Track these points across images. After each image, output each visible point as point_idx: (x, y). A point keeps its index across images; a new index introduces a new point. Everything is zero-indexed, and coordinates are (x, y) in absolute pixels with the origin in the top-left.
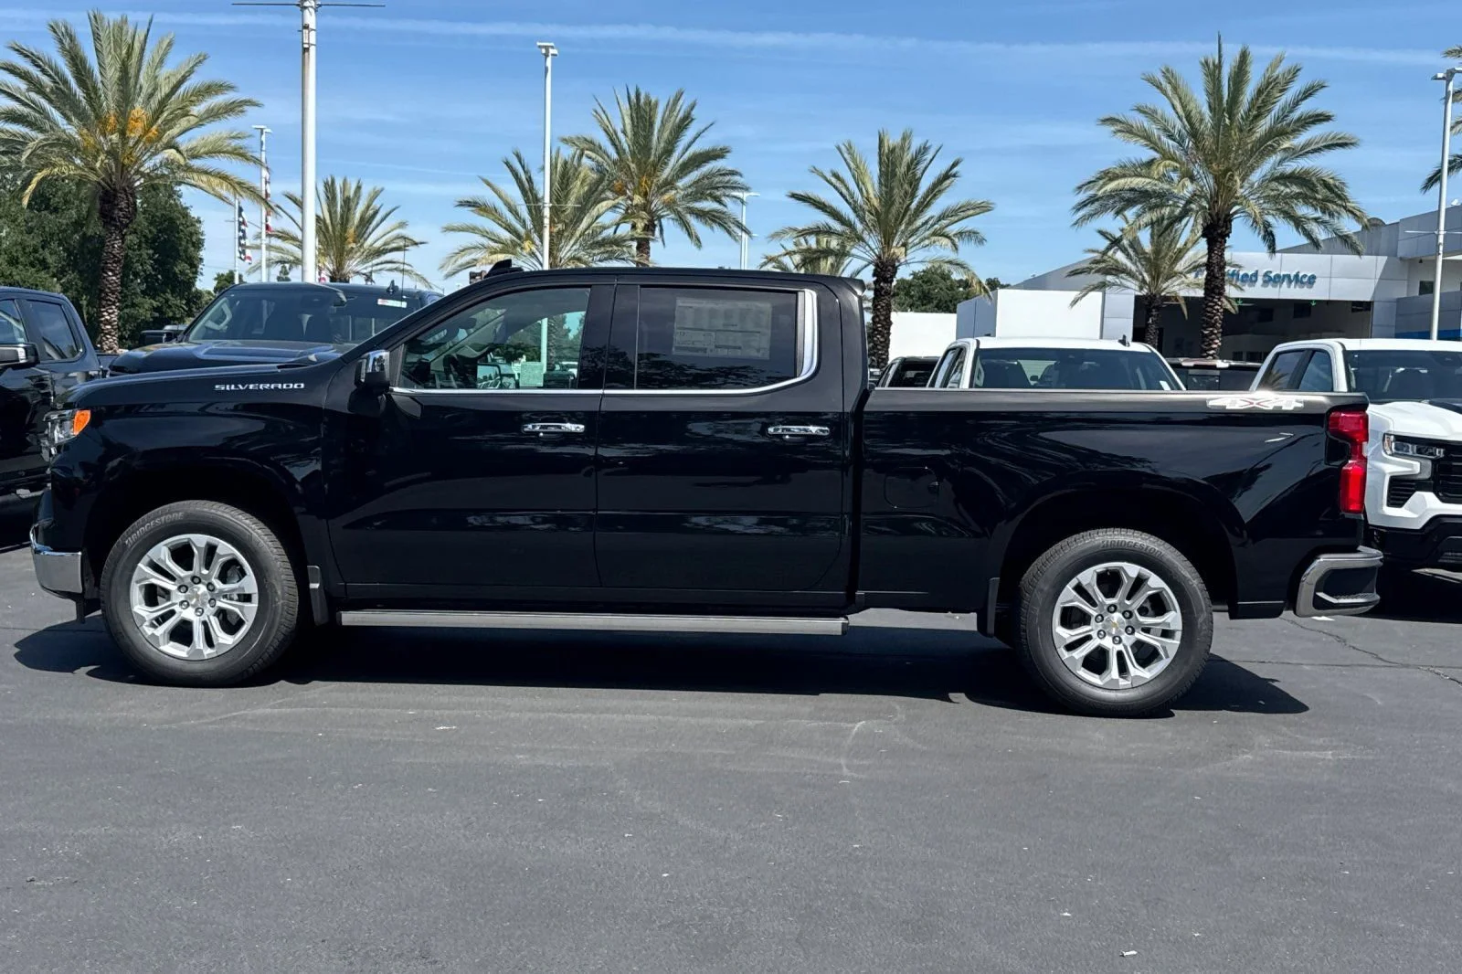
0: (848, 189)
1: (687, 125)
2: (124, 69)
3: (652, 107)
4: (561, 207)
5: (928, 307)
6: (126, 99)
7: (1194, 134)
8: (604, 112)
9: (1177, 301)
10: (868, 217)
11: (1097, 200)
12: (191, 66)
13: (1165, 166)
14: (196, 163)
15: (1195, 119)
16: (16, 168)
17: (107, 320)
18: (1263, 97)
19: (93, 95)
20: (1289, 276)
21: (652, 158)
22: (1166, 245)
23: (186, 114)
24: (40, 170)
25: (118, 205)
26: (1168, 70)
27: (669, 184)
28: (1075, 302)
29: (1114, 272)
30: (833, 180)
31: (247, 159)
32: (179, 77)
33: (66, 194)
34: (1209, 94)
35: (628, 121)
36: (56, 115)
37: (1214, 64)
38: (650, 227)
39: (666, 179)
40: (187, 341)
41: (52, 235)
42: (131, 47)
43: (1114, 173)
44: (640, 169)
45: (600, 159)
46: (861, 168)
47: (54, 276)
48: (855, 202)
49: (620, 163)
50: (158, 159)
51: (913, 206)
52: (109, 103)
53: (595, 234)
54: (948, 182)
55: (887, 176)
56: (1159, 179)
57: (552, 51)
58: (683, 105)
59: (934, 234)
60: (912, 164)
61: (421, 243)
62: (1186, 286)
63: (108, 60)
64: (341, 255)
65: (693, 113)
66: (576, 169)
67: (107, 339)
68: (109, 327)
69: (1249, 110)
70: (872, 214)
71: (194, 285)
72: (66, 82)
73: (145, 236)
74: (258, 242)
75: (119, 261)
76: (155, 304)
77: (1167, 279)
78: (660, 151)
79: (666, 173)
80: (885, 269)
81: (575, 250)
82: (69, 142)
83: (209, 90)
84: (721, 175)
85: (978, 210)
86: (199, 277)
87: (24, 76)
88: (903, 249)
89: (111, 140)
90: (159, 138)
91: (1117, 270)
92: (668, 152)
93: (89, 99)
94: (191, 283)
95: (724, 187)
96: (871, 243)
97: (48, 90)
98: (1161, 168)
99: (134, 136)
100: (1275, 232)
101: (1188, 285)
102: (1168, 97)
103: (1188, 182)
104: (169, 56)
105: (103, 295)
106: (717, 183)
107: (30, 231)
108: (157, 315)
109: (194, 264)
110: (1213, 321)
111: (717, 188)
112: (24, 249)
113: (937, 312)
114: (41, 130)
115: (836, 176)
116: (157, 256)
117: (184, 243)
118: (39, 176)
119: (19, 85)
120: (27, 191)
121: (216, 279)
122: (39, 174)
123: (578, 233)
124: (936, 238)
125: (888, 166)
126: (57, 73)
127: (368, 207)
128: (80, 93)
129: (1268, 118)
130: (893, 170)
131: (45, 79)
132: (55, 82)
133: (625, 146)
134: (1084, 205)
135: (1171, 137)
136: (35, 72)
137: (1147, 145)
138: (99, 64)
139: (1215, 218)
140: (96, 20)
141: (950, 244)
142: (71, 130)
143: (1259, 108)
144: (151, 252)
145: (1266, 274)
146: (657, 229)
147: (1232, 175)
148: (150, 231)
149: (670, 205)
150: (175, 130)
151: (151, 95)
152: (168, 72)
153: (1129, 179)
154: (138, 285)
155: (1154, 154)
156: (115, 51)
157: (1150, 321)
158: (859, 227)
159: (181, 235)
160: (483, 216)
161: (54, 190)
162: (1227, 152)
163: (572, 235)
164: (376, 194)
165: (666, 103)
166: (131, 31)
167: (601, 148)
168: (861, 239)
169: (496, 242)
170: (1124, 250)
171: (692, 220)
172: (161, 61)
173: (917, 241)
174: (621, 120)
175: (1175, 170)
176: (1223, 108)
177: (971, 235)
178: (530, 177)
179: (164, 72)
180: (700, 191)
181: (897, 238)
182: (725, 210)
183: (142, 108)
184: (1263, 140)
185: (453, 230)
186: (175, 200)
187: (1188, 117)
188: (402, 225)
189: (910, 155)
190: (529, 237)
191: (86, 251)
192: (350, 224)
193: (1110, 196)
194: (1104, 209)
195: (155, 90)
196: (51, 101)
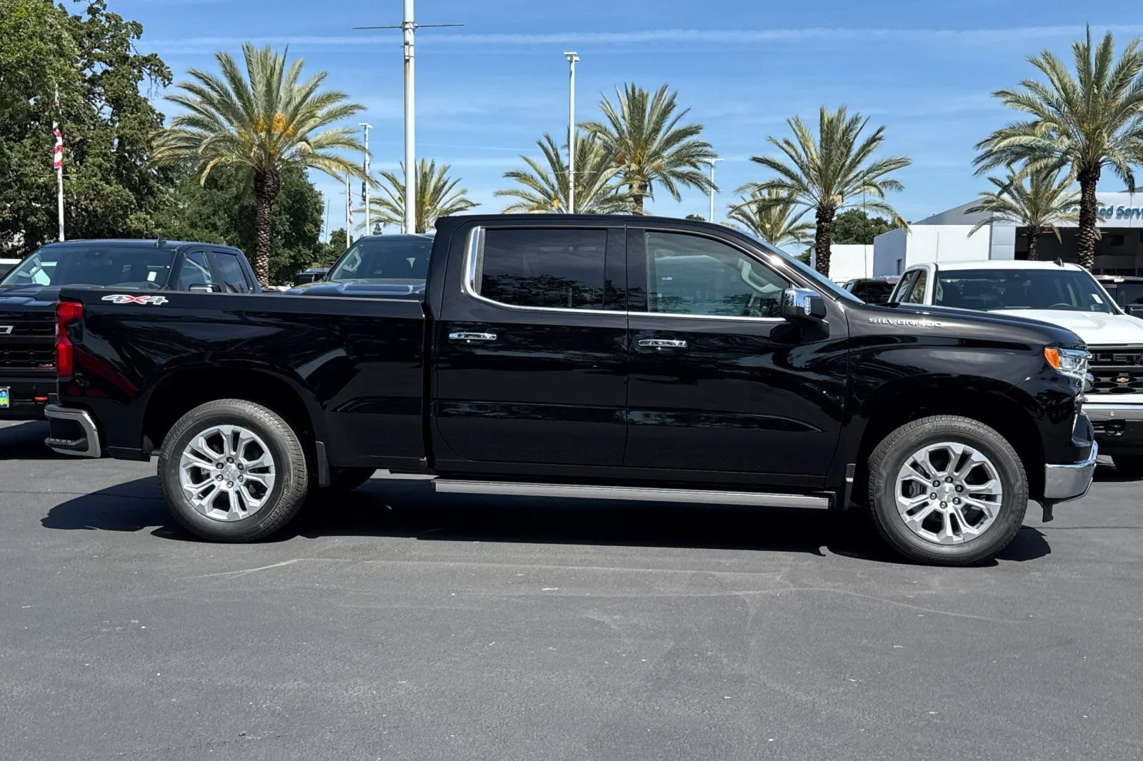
0: (796, 152)
1: (670, 110)
2: (269, 85)
3: (644, 97)
4: (580, 174)
5: (848, 240)
6: (271, 106)
7: (1069, 102)
8: (608, 103)
9: (1053, 230)
10: (813, 173)
11: (992, 154)
12: (315, 81)
13: (1047, 127)
14: (320, 152)
15: (1070, 89)
16: (194, 158)
17: (260, 265)
18: (1124, 71)
19: (248, 105)
20: (1137, 210)
21: (644, 136)
22: (1044, 188)
23: (313, 116)
24: (212, 159)
25: (267, 183)
26: (1046, 53)
27: (657, 154)
28: (971, 233)
29: (1001, 209)
30: (785, 146)
31: (357, 148)
32: (308, 89)
33: (229, 176)
34: (1079, 70)
35: (626, 109)
36: (222, 119)
37: (1084, 46)
38: (643, 187)
39: (655, 150)
40: (330, 280)
41: (219, 206)
42: (273, 70)
43: (1006, 133)
44: (635, 144)
45: (606, 138)
46: (806, 136)
47: (221, 235)
48: (802, 162)
49: (621, 140)
50: (293, 149)
51: (848, 163)
52: (259, 110)
53: (605, 193)
54: (875, 144)
55: (827, 140)
56: (1042, 137)
57: (575, 58)
58: (668, 95)
59: (864, 184)
60: (846, 131)
61: (478, 205)
62: (1061, 220)
63: (258, 78)
64: (421, 215)
65: (675, 100)
66: (591, 146)
67: (261, 279)
68: (262, 270)
69: (1113, 81)
70: (815, 170)
71: (317, 239)
72: (229, 96)
73: (284, 206)
74: (363, 207)
75: (268, 223)
76: (292, 254)
77: (1044, 214)
78: (650, 129)
79: (655, 146)
80: (824, 213)
81: (591, 206)
82: (232, 138)
83: (329, 98)
84: (695, 146)
85: (898, 165)
86: (321, 234)
87: (199, 92)
88: (840, 197)
89: (261, 136)
90: (295, 134)
91: (1004, 207)
92: (656, 131)
93: (245, 107)
94: (315, 238)
95: (698, 155)
96: (814, 192)
97: (216, 102)
98: (1043, 129)
99: (277, 133)
100: (1134, 175)
101: (1061, 219)
102: (1048, 74)
103: (1065, 139)
104: (300, 75)
105: (258, 248)
106: (693, 152)
107: (204, 204)
108: (293, 261)
109: (317, 224)
110: (1087, 245)
111: (693, 156)
112: (201, 216)
113: (855, 244)
114: (213, 131)
115: (787, 142)
116: (292, 219)
117: (310, 210)
118: (212, 163)
119: (195, 99)
120: (203, 174)
121: (331, 235)
122: (212, 162)
123: (592, 193)
124: (866, 187)
125: (828, 134)
126: (222, 89)
127: (440, 179)
128: (239, 104)
129: (1128, 87)
130: (832, 137)
131: (214, 95)
132: (221, 96)
133: (624, 128)
134: (982, 158)
135: (1050, 104)
136: (207, 89)
137: (1031, 111)
138: (251, 82)
139: (1087, 166)
140: (248, 49)
141: (877, 192)
142: (233, 130)
143: (1121, 79)
144: (288, 216)
145: (1119, 209)
146: (648, 188)
147: (1101, 133)
148: (288, 203)
149: (657, 170)
150: (306, 129)
151: (288, 103)
152: (299, 87)
153: (1018, 138)
154: (279, 240)
155: (1038, 118)
156: (262, 72)
157: (1032, 246)
158: (805, 181)
159: (309, 204)
160: (523, 183)
161: (220, 174)
162: (1095, 114)
163: (588, 194)
164: (445, 170)
165: (654, 95)
166: (273, 57)
167: (606, 130)
168: (806, 190)
169: (532, 201)
170: (1010, 193)
171: (674, 180)
172: (295, 78)
173: (851, 189)
174: (621, 108)
175: (1054, 129)
176: (1092, 80)
177: (892, 183)
178: (557, 153)
179: (296, 87)
180: (680, 159)
181: (834, 188)
182: (699, 172)
183: (282, 113)
184: (1124, 106)
185: (502, 194)
186: (303, 179)
187: (1064, 89)
188: (464, 192)
189: (845, 123)
190: (557, 197)
191: (243, 217)
192: (426, 192)
193: (1003, 151)
194: (998, 161)
195: (291, 99)
196: (217, 109)
